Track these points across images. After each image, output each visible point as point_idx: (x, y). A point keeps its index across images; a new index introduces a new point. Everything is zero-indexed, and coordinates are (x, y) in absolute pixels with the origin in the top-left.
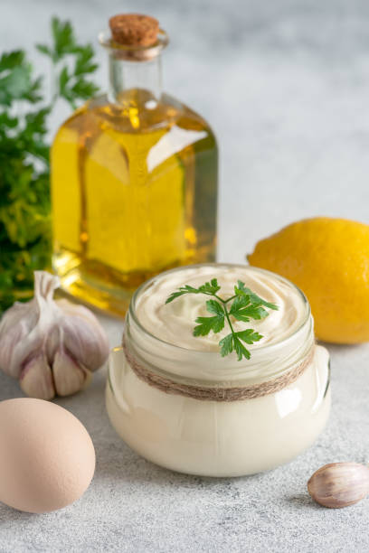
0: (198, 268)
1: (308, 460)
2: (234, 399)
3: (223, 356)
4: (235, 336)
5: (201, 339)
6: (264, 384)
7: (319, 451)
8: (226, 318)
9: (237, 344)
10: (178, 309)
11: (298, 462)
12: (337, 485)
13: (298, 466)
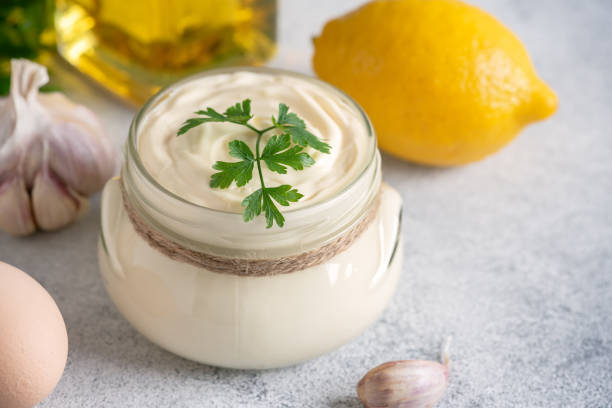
0: (232, 73)
1: (366, 343)
2: (261, 274)
3: (247, 220)
4: (265, 192)
5: (219, 192)
6: (304, 255)
7: (382, 329)
8: (256, 163)
9: (268, 203)
10: (194, 143)
11: (352, 346)
12: (396, 393)
13: (352, 351)
